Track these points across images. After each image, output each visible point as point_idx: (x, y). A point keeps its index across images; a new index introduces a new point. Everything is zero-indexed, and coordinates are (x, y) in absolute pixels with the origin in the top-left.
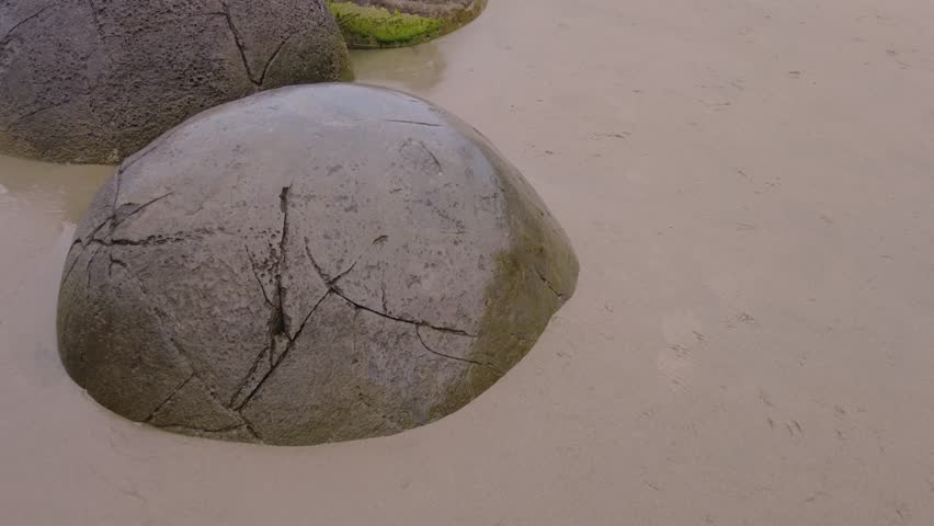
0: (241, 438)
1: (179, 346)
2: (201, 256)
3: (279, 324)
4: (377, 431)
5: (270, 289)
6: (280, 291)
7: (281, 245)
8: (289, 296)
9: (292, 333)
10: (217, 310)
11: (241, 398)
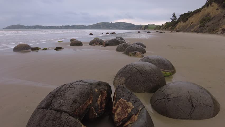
0: (191, 119)
1: (181, 109)
2: (181, 99)
3: (193, 106)
4: (206, 118)
5: (191, 102)
6: (192, 102)
7: (190, 97)
8: (193, 103)
9: (195, 106)
10: (185, 104)
11: (190, 115)
